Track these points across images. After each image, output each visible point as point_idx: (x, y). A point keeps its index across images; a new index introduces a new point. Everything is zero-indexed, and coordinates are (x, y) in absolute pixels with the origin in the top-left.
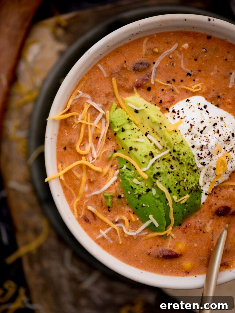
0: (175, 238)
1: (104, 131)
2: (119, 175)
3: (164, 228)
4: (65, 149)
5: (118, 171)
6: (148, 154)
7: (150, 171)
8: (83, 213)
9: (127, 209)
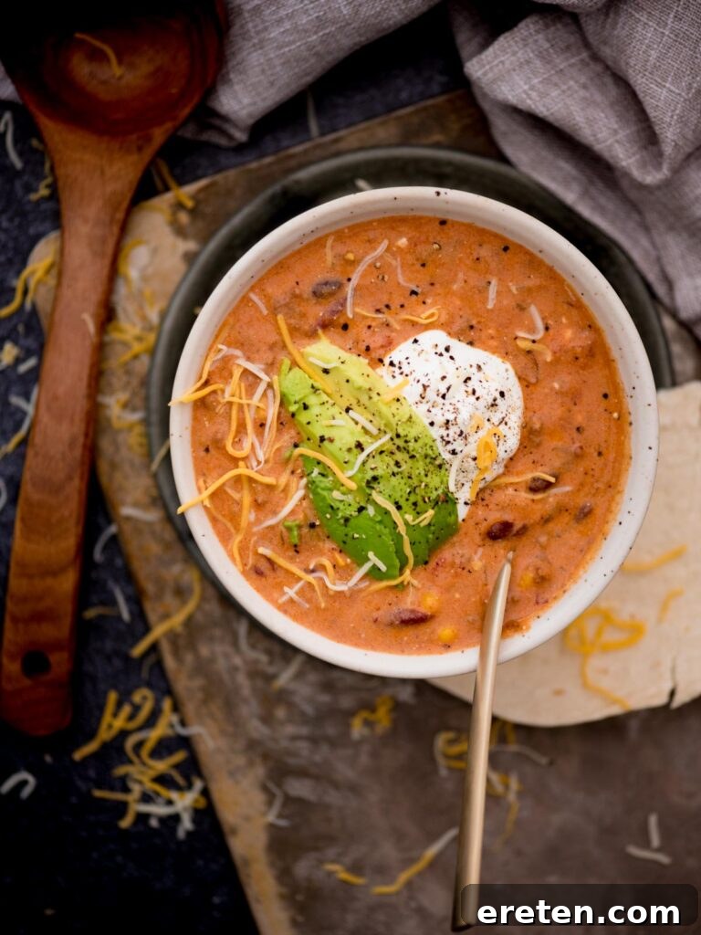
0: (420, 586)
1: (272, 412)
2: (307, 487)
3: (397, 572)
4: (207, 450)
5: (304, 481)
6: (353, 446)
7: (360, 475)
8: (251, 561)
9: (328, 545)
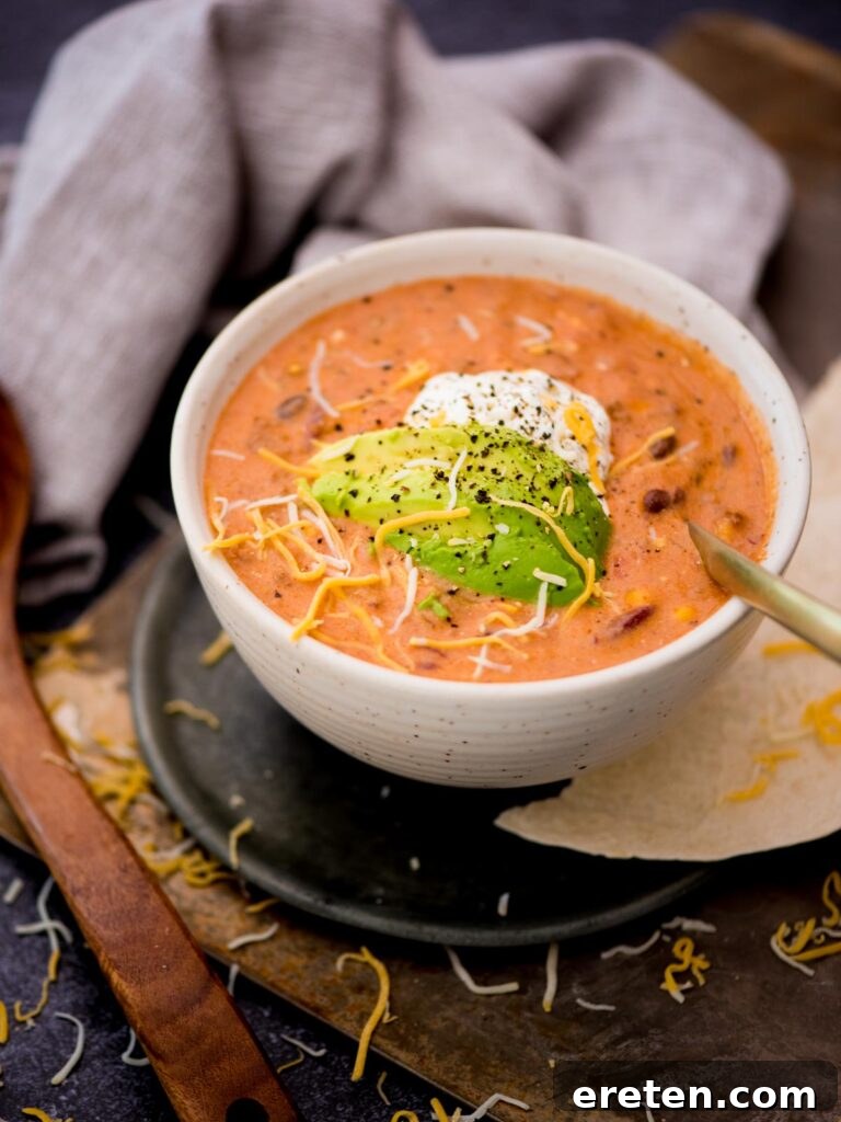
0: (615, 595)
1: (322, 524)
2: (415, 564)
3: (580, 582)
4: (278, 595)
5: (409, 558)
7: (464, 501)
9: (484, 601)
